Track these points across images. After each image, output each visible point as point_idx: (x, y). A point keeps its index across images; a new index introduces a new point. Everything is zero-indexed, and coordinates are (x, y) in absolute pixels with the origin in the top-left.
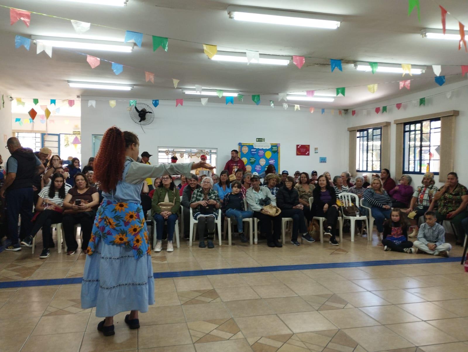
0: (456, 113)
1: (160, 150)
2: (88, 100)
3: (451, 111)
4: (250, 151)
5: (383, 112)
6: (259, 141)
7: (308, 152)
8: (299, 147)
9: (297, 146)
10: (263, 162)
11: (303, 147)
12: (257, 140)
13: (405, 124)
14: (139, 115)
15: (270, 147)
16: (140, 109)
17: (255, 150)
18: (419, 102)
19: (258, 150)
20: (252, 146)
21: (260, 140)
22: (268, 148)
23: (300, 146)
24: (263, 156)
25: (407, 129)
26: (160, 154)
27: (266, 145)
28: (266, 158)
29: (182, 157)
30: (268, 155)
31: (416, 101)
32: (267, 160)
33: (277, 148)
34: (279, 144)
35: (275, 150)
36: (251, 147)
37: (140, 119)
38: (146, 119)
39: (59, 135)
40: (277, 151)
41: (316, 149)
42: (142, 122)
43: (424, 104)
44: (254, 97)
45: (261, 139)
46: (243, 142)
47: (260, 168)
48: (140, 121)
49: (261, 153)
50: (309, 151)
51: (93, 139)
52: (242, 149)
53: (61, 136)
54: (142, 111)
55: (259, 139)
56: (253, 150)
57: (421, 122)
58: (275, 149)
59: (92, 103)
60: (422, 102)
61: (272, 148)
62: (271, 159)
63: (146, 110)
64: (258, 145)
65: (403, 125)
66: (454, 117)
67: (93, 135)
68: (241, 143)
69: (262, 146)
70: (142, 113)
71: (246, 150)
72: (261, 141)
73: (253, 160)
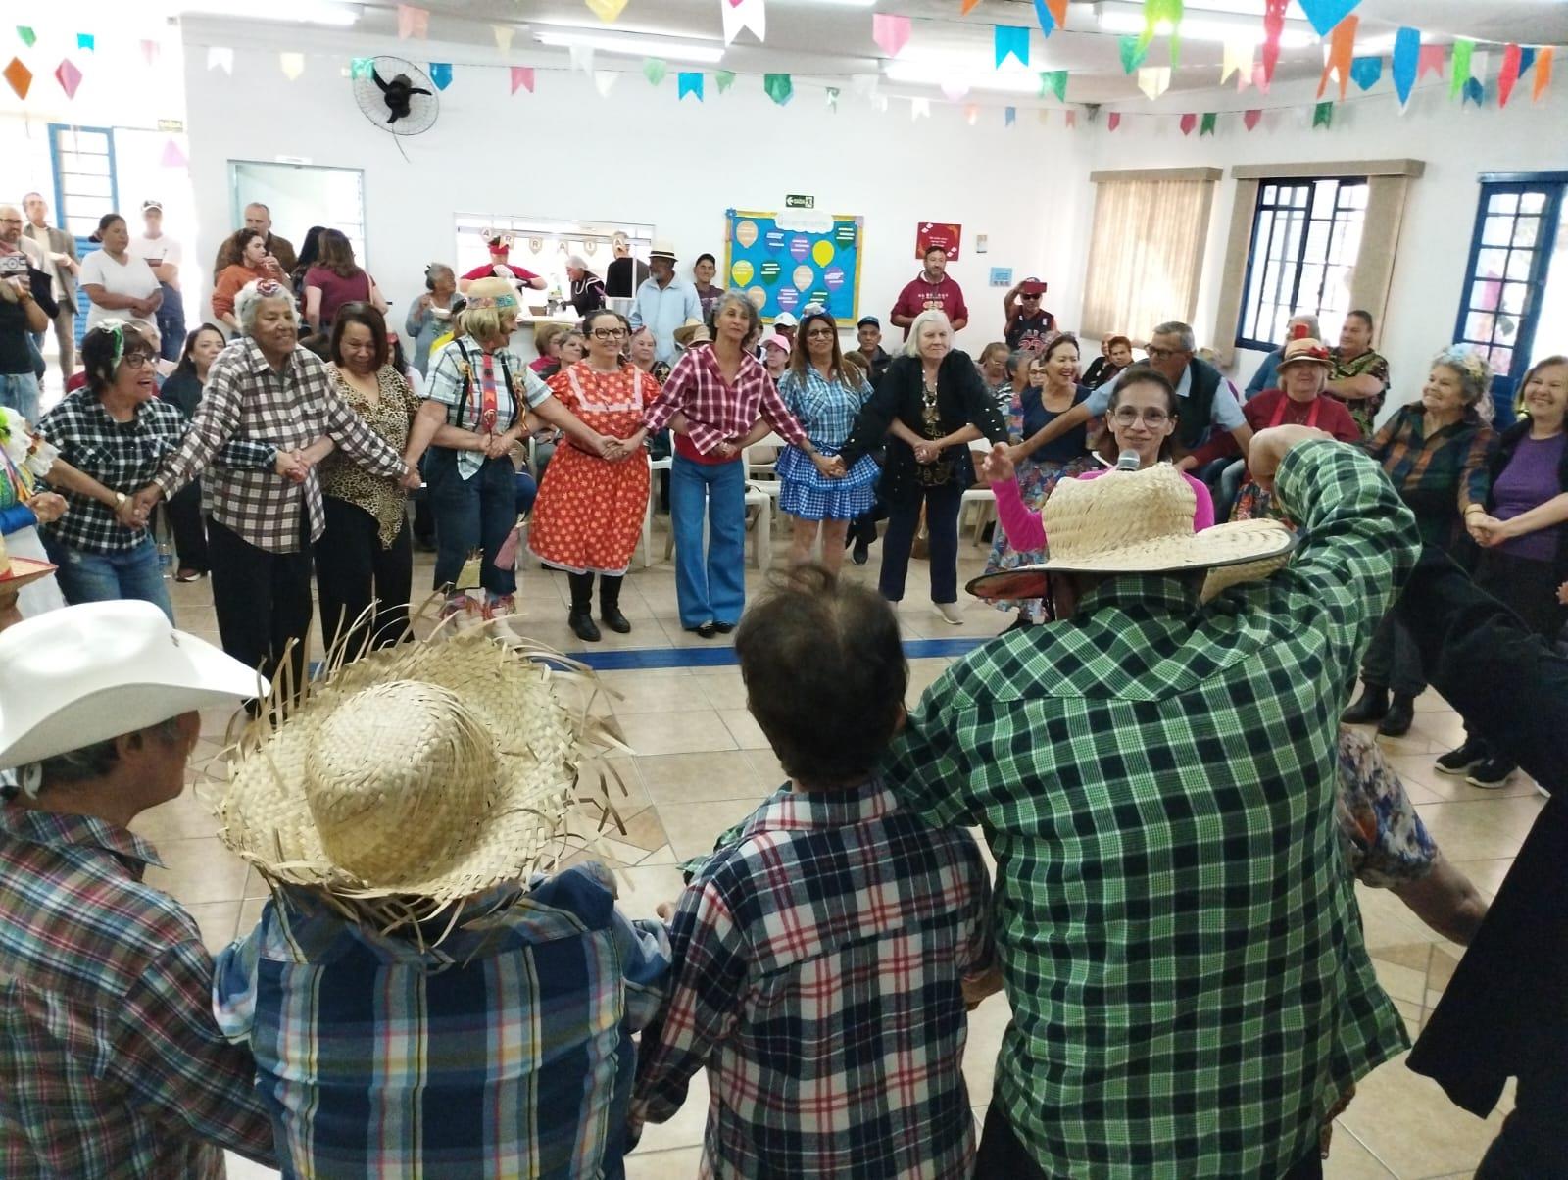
0: (1415, 170)
1: (460, 222)
2: (206, 47)
3: (1399, 161)
4: (763, 239)
5: (1202, 133)
6: (794, 205)
7: (954, 249)
8: (925, 231)
9: (922, 226)
10: (803, 277)
11: (940, 230)
12: (790, 201)
13: (1264, 183)
14: (389, 100)
15: (830, 228)
16: (388, 79)
17: (779, 236)
18: (1313, 115)
19: (789, 236)
20: (772, 221)
21: (797, 201)
22: (823, 231)
23: (930, 226)
24: (808, 259)
25: (1269, 200)
26: (460, 236)
27: (817, 220)
28: (814, 266)
29: (535, 252)
30: (824, 253)
31: (1305, 112)
32: (819, 272)
33: (855, 232)
34: (862, 218)
35: (846, 239)
36: (766, 224)
37: (389, 112)
38: (412, 112)
39: (108, 133)
40: (853, 241)
41: (981, 239)
42: (399, 123)
43: (1328, 127)
44: (770, 79)
45: (803, 197)
46: (740, 207)
47: (794, 298)
48: (392, 120)
49: (800, 245)
50: (957, 246)
51: (231, 178)
52: (739, 231)
53: (116, 134)
54: (395, 84)
55: (795, 197)
56: (771, 235)
57: (1310, 182)
58: (846, 235)
59: (221, 57)
60: (1323, 114)
61: (836, 232)
62: (832, 267)
63: (409, 81)
64: (790, 220)
65: (1257, 185)
66: (1405, 181)
67: (230, 161)
68: (734, 211)
69: (804, 223)
70: (396, 90)
71: (749, 235)
72: (803, 206)
73: (771, 269)
